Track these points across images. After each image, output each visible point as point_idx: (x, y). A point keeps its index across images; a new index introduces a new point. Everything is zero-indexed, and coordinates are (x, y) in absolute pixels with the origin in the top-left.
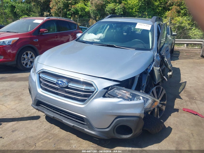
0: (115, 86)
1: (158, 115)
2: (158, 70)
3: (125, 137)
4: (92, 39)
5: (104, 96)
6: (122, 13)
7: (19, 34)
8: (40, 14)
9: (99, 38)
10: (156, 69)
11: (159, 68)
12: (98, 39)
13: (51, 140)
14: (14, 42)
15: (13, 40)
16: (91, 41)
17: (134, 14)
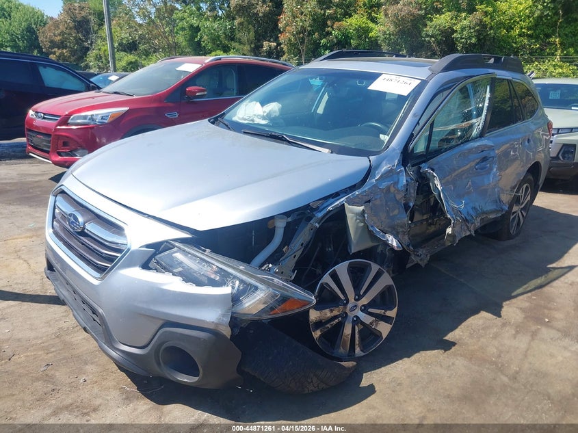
0: (176, 244)
1: (356, 347)
2: (357, 214)
3: (186, 380)
4: (250, 117)
5: (146, 266)
6: (473, 40)
7: (135, 97)
8: (253, 46)
9: (265, 114)
10: (352, 212)
11: (362, 208)
12: (264, 118)
13: (50, 355)
14: (114, 118)
15: (114, 114)
16: (246, 122)
17: (515, 43)
